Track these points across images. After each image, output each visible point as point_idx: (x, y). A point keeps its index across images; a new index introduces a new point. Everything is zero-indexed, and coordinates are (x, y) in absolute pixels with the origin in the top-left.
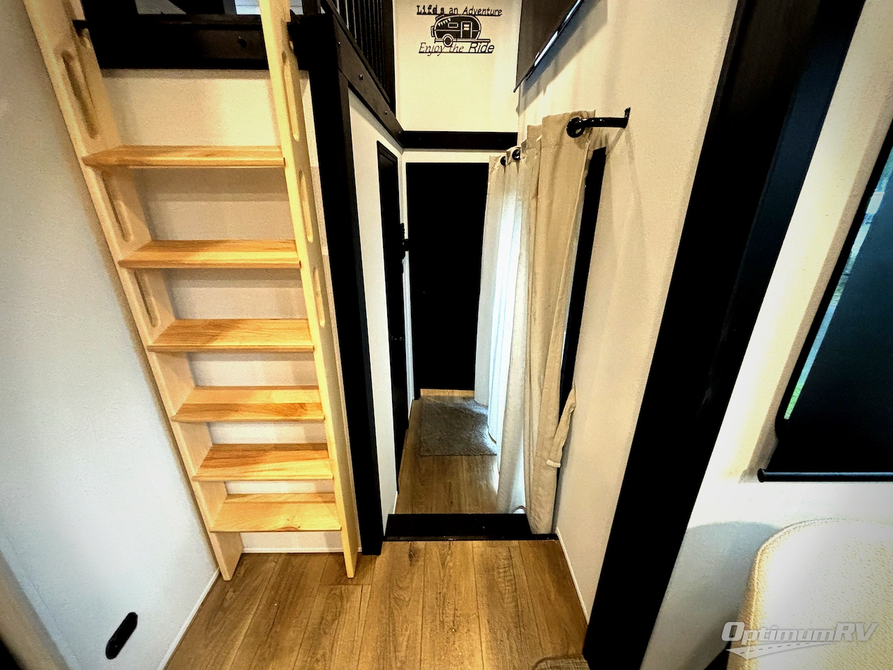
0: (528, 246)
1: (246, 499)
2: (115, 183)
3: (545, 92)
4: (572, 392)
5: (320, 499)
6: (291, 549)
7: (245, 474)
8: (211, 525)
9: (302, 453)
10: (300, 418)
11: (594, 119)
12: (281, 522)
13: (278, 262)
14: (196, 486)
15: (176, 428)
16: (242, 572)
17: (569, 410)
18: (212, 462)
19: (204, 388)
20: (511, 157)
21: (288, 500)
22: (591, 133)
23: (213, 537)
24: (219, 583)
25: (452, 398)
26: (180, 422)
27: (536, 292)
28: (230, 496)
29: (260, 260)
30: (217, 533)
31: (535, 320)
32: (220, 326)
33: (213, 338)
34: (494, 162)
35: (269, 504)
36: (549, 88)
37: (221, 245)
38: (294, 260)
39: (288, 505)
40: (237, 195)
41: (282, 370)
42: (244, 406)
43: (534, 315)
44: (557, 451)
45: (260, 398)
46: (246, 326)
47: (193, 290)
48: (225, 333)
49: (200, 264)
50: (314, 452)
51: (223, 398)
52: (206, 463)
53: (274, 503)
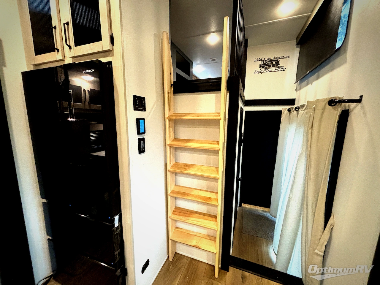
0: (307, 147)
1: (182, 230)
2: (171, 123)
3: (312, 84)
4: (332, 217)
5: (208, 238)
6: (193, 256)
7: (186, 220)
8: (170, 236)
9: (205, 217)
10: (209, 203)
11: (343, 100)
12: (194, 243)
13: (213, 148)
14: (169, 220)
15: (169, 197)
16: (175, 260)
17: (330, 226)
18: (176, 213)
19: (177, 186)
20: (294, 109)
21: (197, 235)
22: (341, 105)
23: (170, 241)
24: (168, 261)
25: (257, 210)
26: (171, 196)
27: (311, 167)
28: (176, 228)
29: (207, 147)
30: (172, 240)
31: (310, 179)
32: (188, 166)
33: (186, 169)
34: (284, 110)
35: (189, 235)
36: (314, 83)
37: (194, 141)
38: (217, 148)
39: (196, 237)
40: (200, 126)
41: (203, 183)
42: (190, 194)
43: (310, 177)
44: (322, 246)
45: (195, 193)
46: (196, 167)
47: (181, 153)
48: (189, 168)
49: (189, 147)
50: (210, 217)
51: (184, 190)
52: (174, 213)
53: (192, 235)
